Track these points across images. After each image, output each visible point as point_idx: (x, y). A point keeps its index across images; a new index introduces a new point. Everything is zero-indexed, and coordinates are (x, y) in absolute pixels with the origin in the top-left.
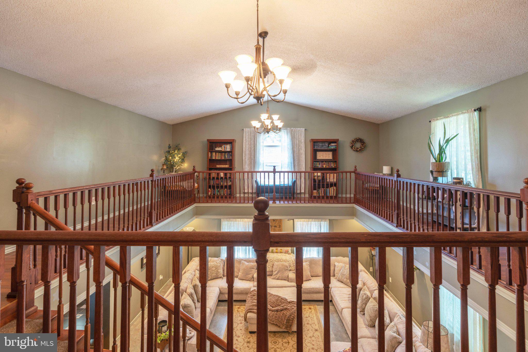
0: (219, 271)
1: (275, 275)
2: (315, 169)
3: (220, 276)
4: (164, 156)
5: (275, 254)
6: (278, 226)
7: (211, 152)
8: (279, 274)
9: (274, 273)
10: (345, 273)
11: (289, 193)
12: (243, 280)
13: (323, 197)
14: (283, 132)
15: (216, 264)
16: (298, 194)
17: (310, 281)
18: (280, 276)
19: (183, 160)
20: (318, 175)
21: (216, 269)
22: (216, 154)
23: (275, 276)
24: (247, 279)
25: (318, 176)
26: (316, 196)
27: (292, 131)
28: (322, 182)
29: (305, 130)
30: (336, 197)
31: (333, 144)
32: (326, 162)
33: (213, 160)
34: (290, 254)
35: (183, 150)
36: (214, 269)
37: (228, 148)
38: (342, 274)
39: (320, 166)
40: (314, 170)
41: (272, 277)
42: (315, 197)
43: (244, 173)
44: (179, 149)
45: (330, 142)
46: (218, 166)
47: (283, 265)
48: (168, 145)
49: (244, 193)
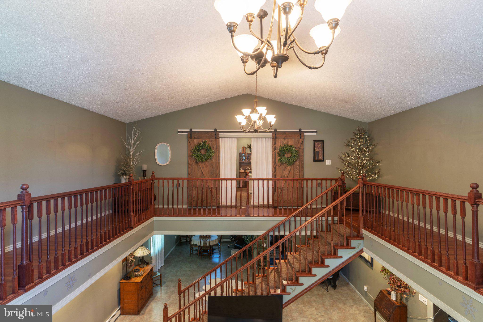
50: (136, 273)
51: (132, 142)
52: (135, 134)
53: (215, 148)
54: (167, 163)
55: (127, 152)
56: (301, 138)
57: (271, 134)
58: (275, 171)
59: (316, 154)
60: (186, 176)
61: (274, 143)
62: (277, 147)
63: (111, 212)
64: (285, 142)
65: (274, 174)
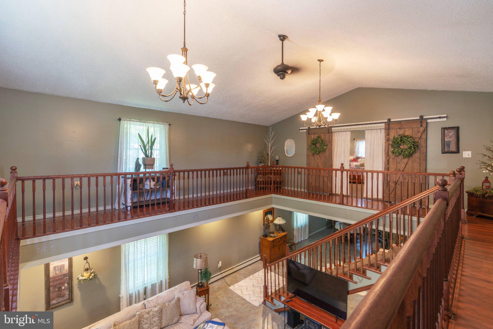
50: (272, 235)
51: (269, 140)
52: (271, 134)
53: (328, 142)
54: (293, 155)
55: (266, 146)
56: (421, 126)
57: (384, 124)
58: (388, 163)
59: (444, 144)
60: (305, 166)
61: (388, 134)
62: (390, 138)
63: (253, 188)
64: (401, 132)
65: (387, 167)
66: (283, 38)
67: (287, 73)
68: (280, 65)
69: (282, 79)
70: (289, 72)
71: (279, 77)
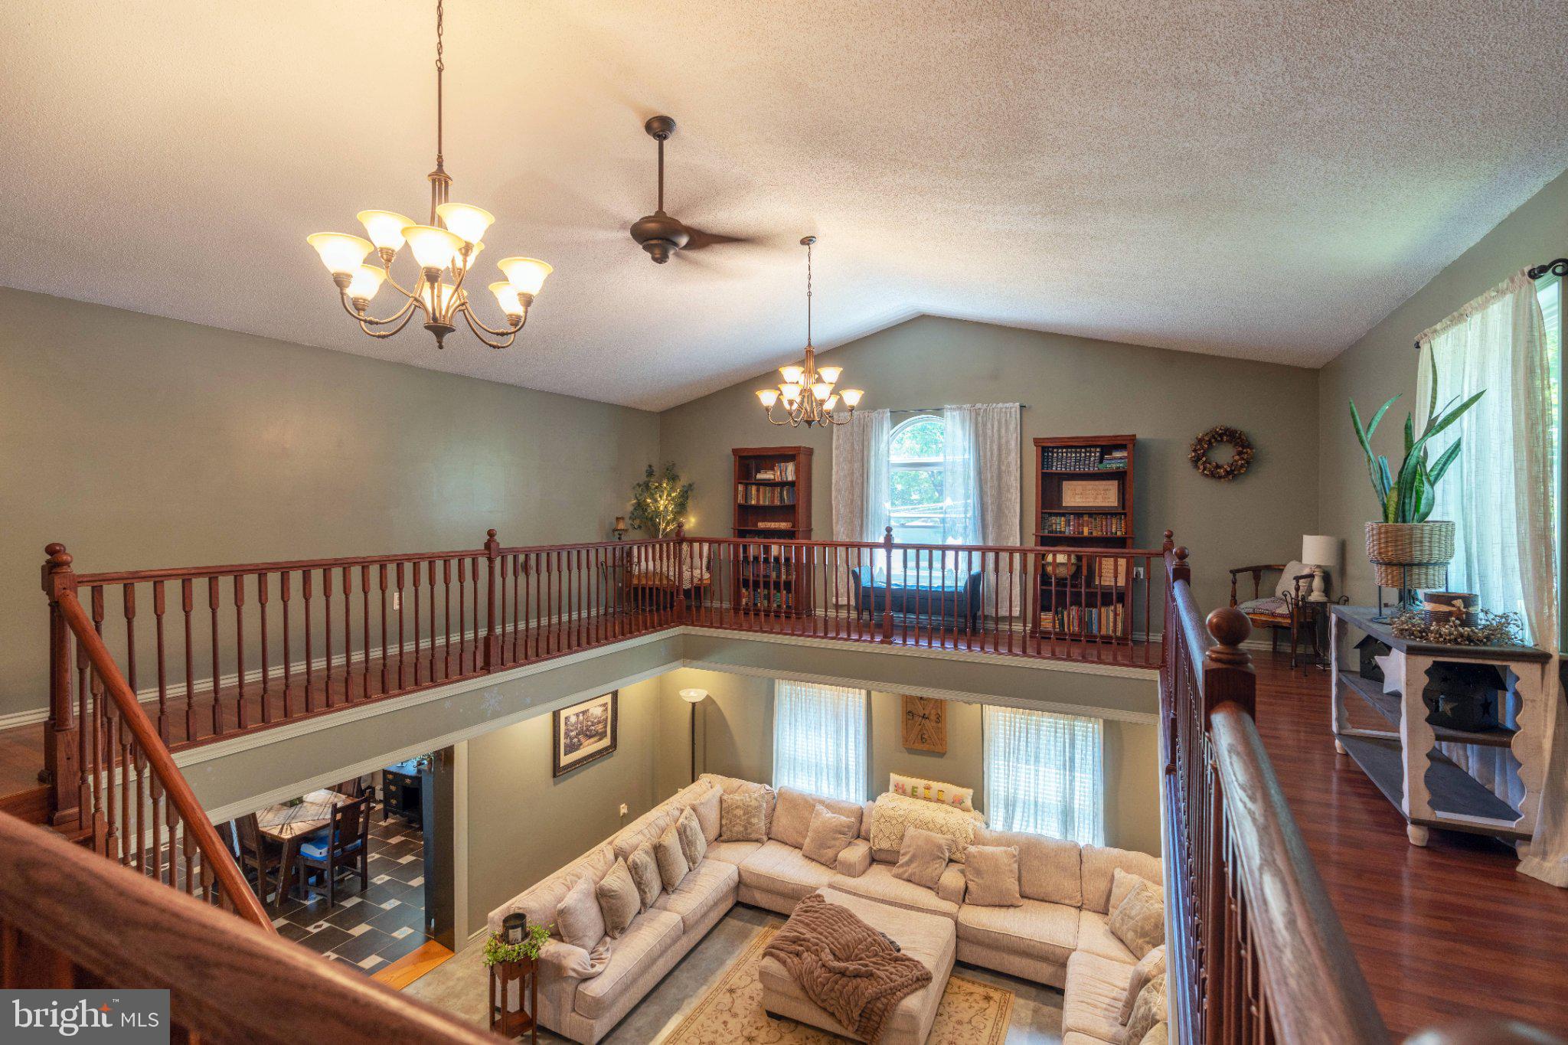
0: (754, 820)
1: (902, 866)
2: (1050, 540)
3: (754, 836)
4: (633, 496)
5: (921, 803)
6: (933, 717)
7: (746, 485)
8: (913, 865)
9: (903, 860)
10: (1133, 913)
11: (960, 616)
12: (814, 860)
13: (1075, 639)
14: (949, 418)
15: (748, 800)
16: (1004, 618)
17: (1011, 910)
18: (914, 874)
19: (681, 508)
20: (1058, 561)
21: (744, 814)
22: (758, 491)
23: (901, 870)
24: (823, 861)
25: (1055, 564)
26: (1049, 633)
27: (977, 414)
28: (1073, 586)
29: (1022, 407)
30: (1122, 641)
31: (1117, 454)
32: (1090, 515)
33: (752, 507)
34: (968, 811)
35: (683, 481)
36: (739, 812)
37: (789, 472)
38: (1125, 915)
39: (1069, 531)
40: (1042, 544)
41: (895, 870)
42: (1045, 636)
43: (835, 545)
44: (673, 478)
45: (1107, 446)
46: (761, 525)
47: (928, 840)
48: (645, 468)
49: (837, 607)
66: (660, 128)
67: (676, 244)
68: (650, 217)
69: (660, 263)
70: (684, 240)
71: (649, 255)
